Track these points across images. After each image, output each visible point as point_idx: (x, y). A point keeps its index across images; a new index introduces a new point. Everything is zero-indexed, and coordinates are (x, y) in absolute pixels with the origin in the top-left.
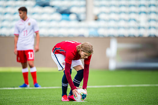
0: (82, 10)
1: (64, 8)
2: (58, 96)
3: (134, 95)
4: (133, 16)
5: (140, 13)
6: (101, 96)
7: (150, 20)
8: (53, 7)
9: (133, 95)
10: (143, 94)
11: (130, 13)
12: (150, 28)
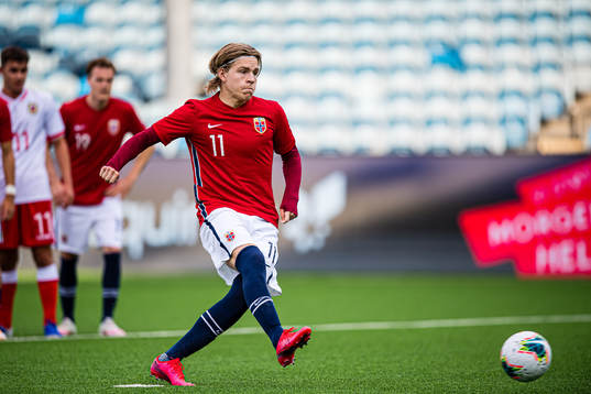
0: (154, 60)
1: (88, 56)
2: (62, 368)
3: (333, 358)
4: (333, 81)
5: (359, 70)
6: (216, 363)
7: (392, 96)
8: (49, 50)
9: (328, 362)
10: (363, 357)
11: (324, 70)
12: (393, 122)
